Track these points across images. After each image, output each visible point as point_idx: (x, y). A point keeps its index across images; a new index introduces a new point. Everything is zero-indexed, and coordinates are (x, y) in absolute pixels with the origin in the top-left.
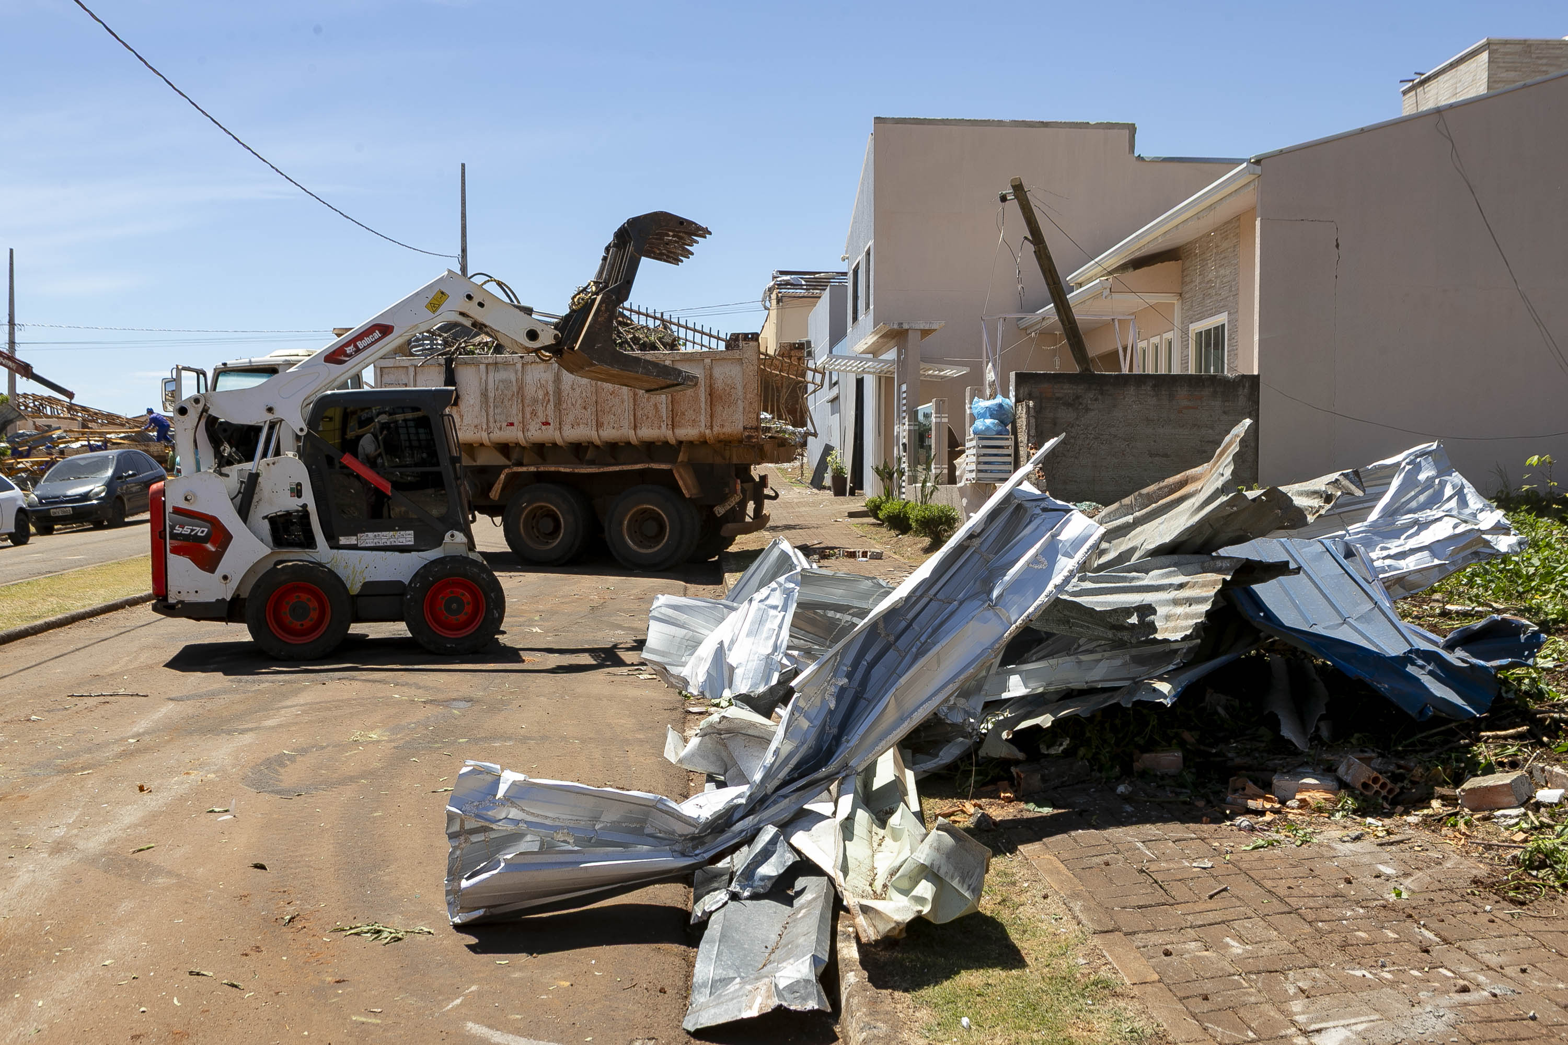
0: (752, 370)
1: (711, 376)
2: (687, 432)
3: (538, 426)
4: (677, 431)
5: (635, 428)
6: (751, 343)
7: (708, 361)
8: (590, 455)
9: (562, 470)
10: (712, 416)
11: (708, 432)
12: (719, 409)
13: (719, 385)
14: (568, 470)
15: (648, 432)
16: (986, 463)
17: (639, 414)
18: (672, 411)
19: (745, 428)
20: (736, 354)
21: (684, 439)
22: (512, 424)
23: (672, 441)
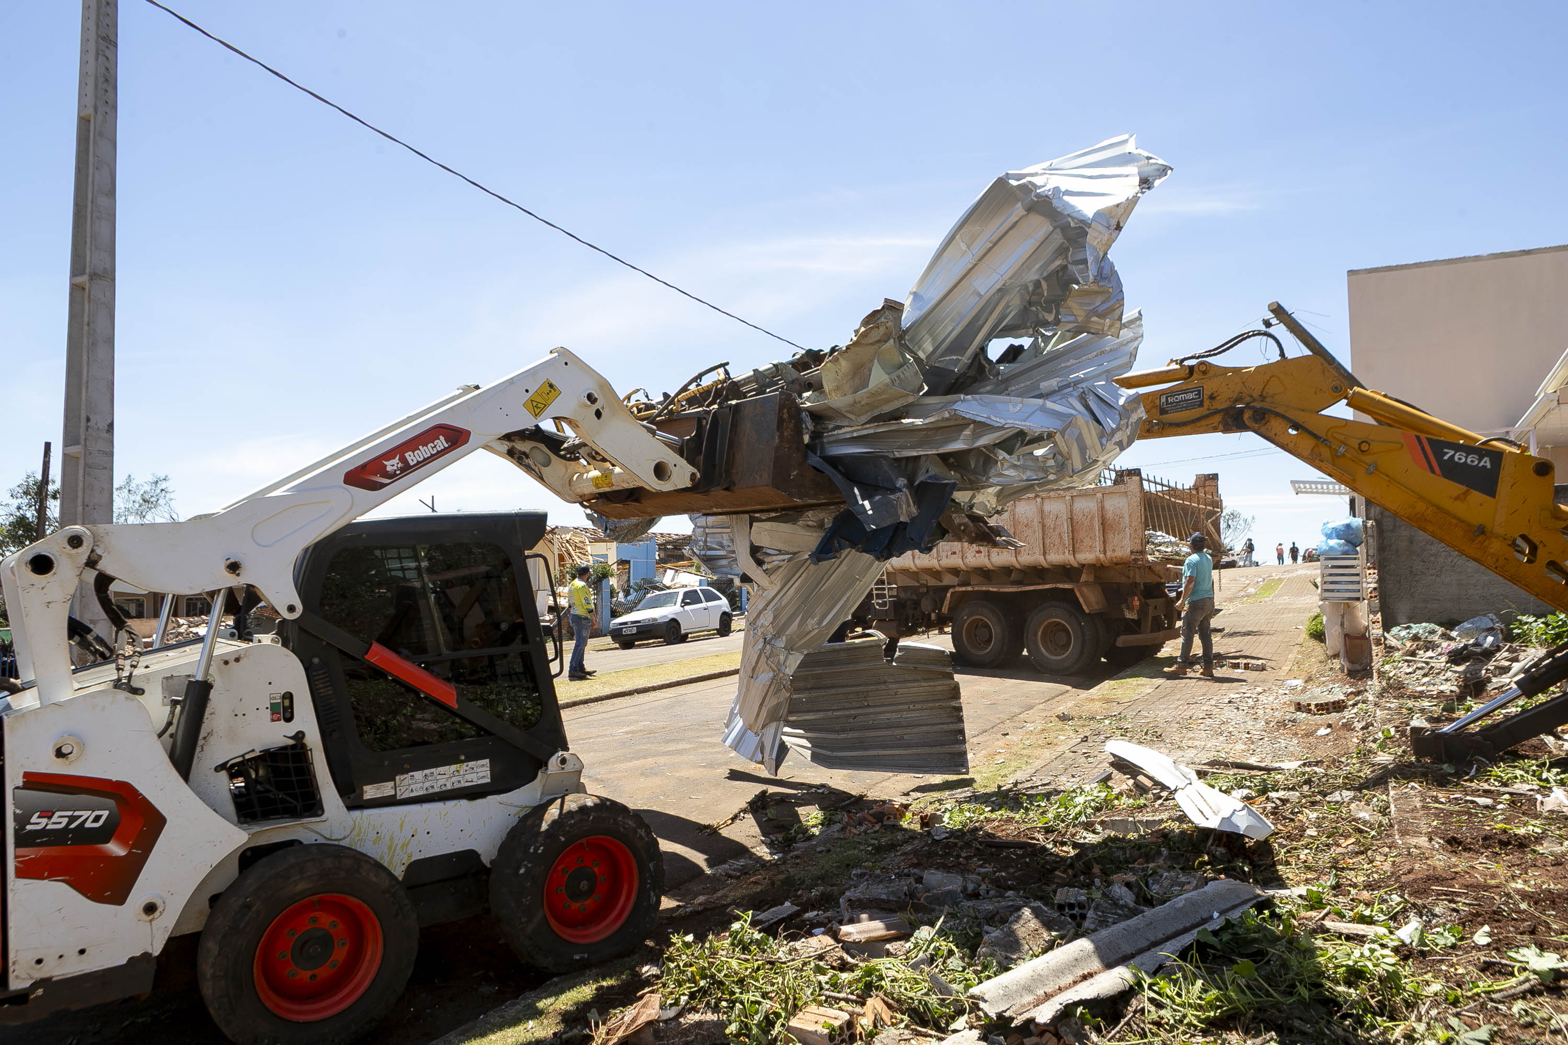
0: (1136, 499)
1: (1103, 508)
2: (1087, 556)
3: (973, 554)
4: (1078, 556)
5: (1044, 554)
6: (1134, 478)
7: (1099, 495)
8: (1014, 576)
9: (991, 589)
10: (1104, 542)
11: (1102, 556)
12: (1110, 536)
13: (1109, 515)
14: (995, 590)
15: (1057, 557)
16: (1332, 583)
17: (1048, 541)
18: (1073, 539)
19: (1132, 552)
20: (1122, 488)
21: (1085, 562)
22: (954, 553)
23: (1075, 565)
